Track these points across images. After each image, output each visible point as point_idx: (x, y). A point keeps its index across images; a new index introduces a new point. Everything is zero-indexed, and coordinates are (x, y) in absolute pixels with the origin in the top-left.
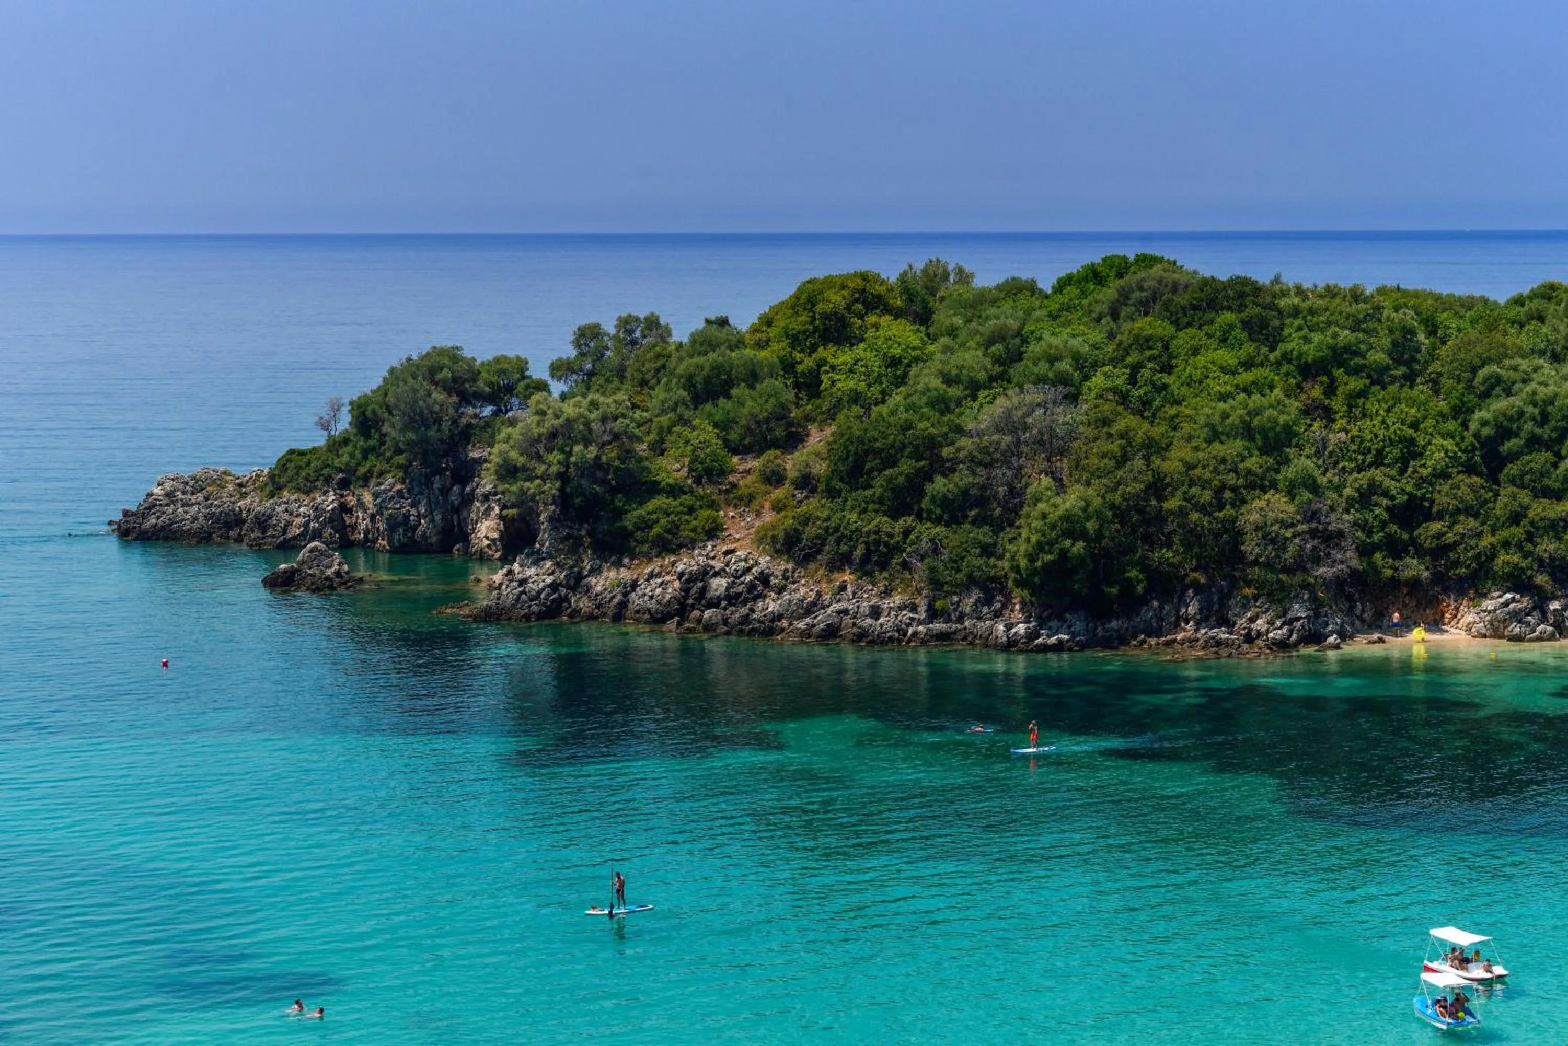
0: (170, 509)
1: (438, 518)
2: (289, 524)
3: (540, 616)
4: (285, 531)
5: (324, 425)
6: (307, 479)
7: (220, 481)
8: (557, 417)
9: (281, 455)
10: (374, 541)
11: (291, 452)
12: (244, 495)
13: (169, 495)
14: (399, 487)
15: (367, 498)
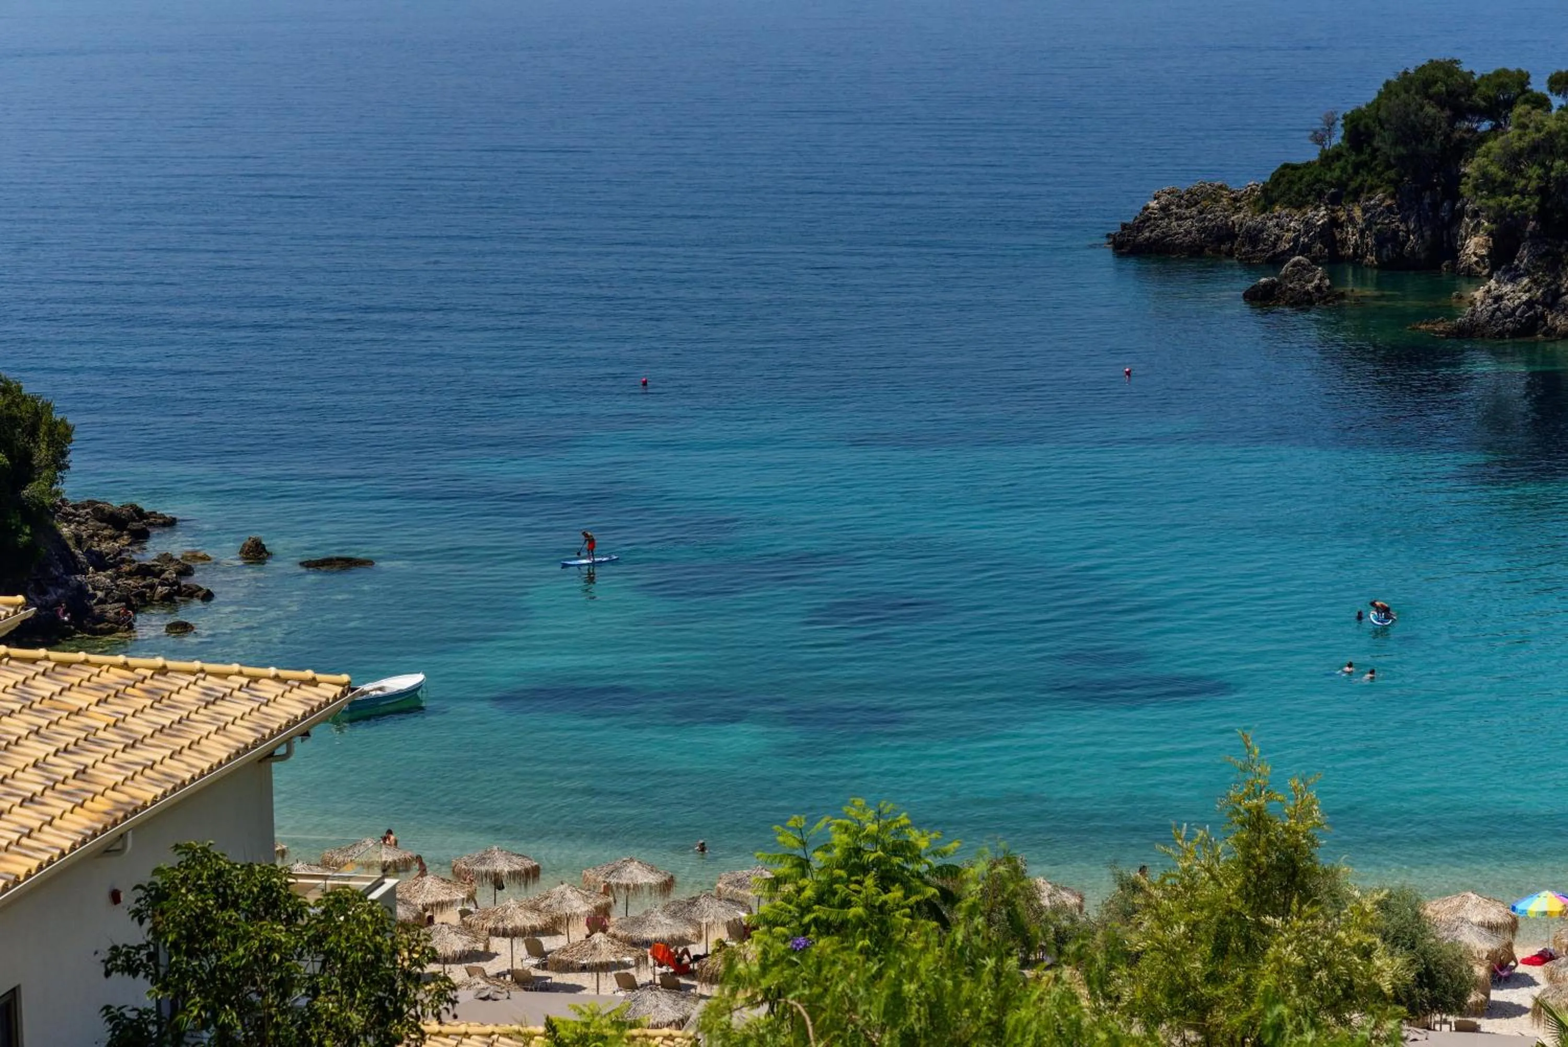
0: (1164, 223)
1: (1428, 233)
2: (1279, 238)
3: (1515, 334)
4: (1275, 245)
5: (1318, 139)
6: (1299, 193)
7: (1214, 195)
8: (1538, 130)
9: (1275, 169)
10: (1363, 256)
11: (1286, 166)
12: (1238, 210)
13: (1164, 209)
14: (1388, 202)
15: (1357, 213)
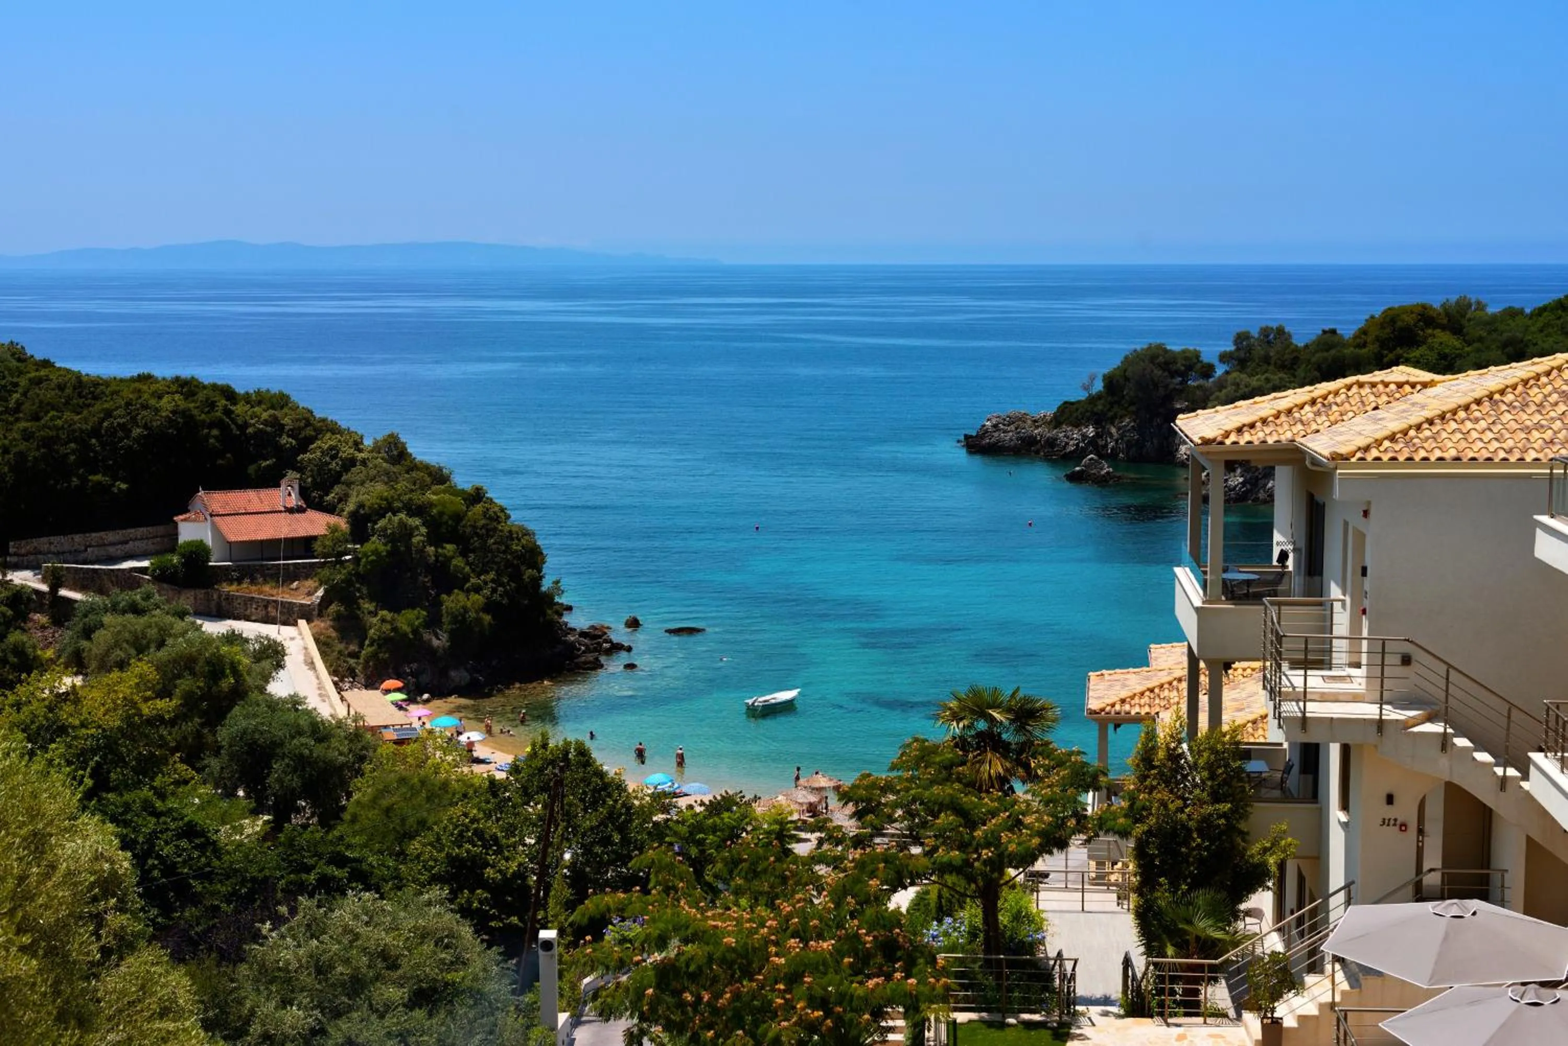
0: (996, 434)
2: (1067, 444)
4: (1064, 447)
5: (1086, 388)
6: (1076, 418)
7: (1022, 418)
9: (1059, 404)
11: (1066, 403)
12: (1038, 427)
13: (995, 426)
14: (1132, 424)
15: (1113, 430)
